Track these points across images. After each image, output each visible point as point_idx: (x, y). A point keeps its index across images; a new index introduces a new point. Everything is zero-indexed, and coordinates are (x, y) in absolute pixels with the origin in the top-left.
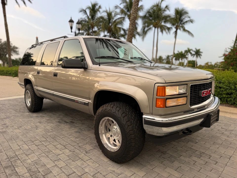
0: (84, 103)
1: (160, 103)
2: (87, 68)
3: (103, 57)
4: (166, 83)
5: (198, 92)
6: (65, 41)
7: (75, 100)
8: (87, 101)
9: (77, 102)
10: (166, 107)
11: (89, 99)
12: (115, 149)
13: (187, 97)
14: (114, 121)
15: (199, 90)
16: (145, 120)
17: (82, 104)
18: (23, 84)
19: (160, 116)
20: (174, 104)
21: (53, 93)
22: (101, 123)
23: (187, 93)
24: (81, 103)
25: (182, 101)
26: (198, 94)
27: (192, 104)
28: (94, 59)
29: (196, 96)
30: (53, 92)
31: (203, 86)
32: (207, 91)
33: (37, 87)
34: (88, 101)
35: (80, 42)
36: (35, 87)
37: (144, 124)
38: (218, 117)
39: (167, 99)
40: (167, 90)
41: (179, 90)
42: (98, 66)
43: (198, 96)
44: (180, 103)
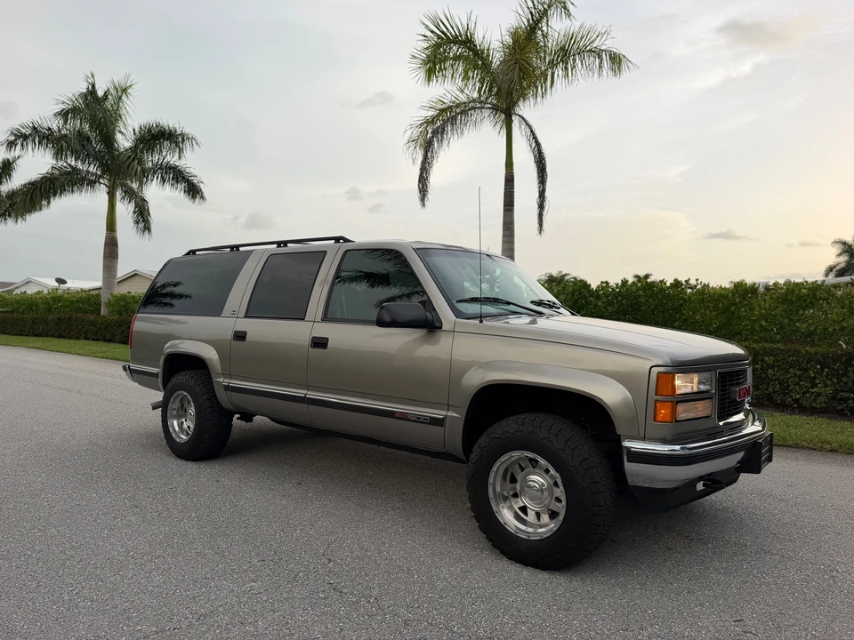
0: (430, 417)
1: (663, 412)
2: (440, 328)
4: (674, 366)
5: (729, 389)
6: (347, 251)
7: (394, 412)
8: (438, 413)
9: (403, 417)
10: (677, 421)
11: (448, 407)
13: (711, 398)
14: (539, 458)
15: (729, 385)
16: (629, 451)
17: (422, 422)
18: (158, 371)
19: (664, 441)
20: (691, 415)
21: (307, 395)
23: (713, 390)
24: (419, 420)
25: (702, 409)
26: (729, 393)
28: (454, 302)
30: (305, 392)
32: (746, 389)
33: (228, 381)
34: (444, 413)
36: (221, 380)
37: (627, 461)
38: (770, 451)
39: (678, 402)
40: (678, 382)
41: (699, 383)
42: (477, 322)
43: (729, 398)
44: (700, 414)
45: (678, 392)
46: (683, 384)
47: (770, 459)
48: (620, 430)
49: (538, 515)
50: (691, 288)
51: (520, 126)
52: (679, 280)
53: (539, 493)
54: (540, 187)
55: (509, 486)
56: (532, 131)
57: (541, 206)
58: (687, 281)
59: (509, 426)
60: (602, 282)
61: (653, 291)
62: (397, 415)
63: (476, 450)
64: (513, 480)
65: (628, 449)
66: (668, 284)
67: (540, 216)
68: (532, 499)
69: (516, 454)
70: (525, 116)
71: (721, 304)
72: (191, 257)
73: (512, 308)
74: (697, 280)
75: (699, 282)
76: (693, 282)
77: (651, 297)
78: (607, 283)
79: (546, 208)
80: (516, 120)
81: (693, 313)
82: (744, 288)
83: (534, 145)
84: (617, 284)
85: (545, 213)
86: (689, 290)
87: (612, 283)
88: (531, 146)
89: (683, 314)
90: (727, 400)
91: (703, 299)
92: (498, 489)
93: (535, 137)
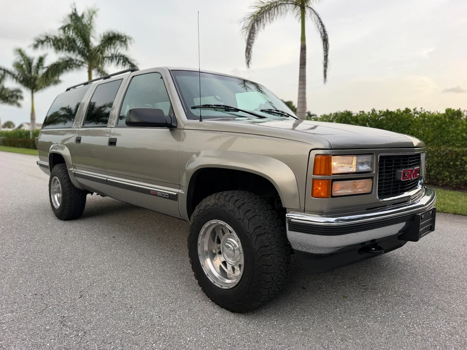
0: (170, 194)
1: (320, 188)
2: (176, 127)
3: (207, 105)
4: (332, 149)
5: (395, 171)
6: (133, 77)
7: (150, 190)
8: (173, 191)
9: (155, 194)
10: (332, 197)
11: (180, 187)
12: (229, 283)
13: (372, 178)
15: (395, 168)
16: (290, 222)
17: (165, 197)
18: (47, 164)
19: (321, 214)
20: (350, 192)
21: (108, 178)
22: (202, 233)
23: (373, 171)
24: (163, 196)
25: (362, 186)
26: (394, 175)
27: (382, 195)
28: (190, 108)
29: (391, 179)
30: (107, 176)
31: (403, 160)
32: (412, 171)
33: (75, 170)
34: (177, 190)
35: (162, 78)
36: (72, 169)
37: (289, 230)
38: (433, 222)
39: (334, 180)
40: (334, 164)
41: (358, 164)
42: (198, 121)
43: (394, 178)
44: (360, 191)
45: (334, 172)
46: (339, 165)
47: (432, 229)
48: (285, 204)
49: (233, 269)
50: (418, 114)
51: (311, 14)
52: (409, 108)
53: (232, 252)
54: (324, 54)
55: (216, 245)
56: (319, 18)
57: (326, 66)
58: (414, 110)
59: (210, 201)
60: (360, 112)
61: (391, 116)
62: (152, 192)
63: (192, 217)
64: (219, 242)
65: (289, 219)
66: (402, 111)
67: (325, 71)
68: (229, 256)
69: (214, 222)
70: (314, 8)
71: (436, 123)
72: (68, 92)
73: (240, 113)
74: (421, 108)
75: (423, 109)
76: (418, 110)
77: (390, 119)
78: (363, 112)
79: (329, 66)
80: (307, 11)
81: (418, 129)
82: (452, 112)
83: (320, 26)
84: (369, 113)
85: (328, 70)
86: (416, 115)
87: (366, 112)
88: (318, 27)
89: (411, 130)
90: (392, 180)
91: (424, 121)
92: (206, 248)
93: (321, 22)
